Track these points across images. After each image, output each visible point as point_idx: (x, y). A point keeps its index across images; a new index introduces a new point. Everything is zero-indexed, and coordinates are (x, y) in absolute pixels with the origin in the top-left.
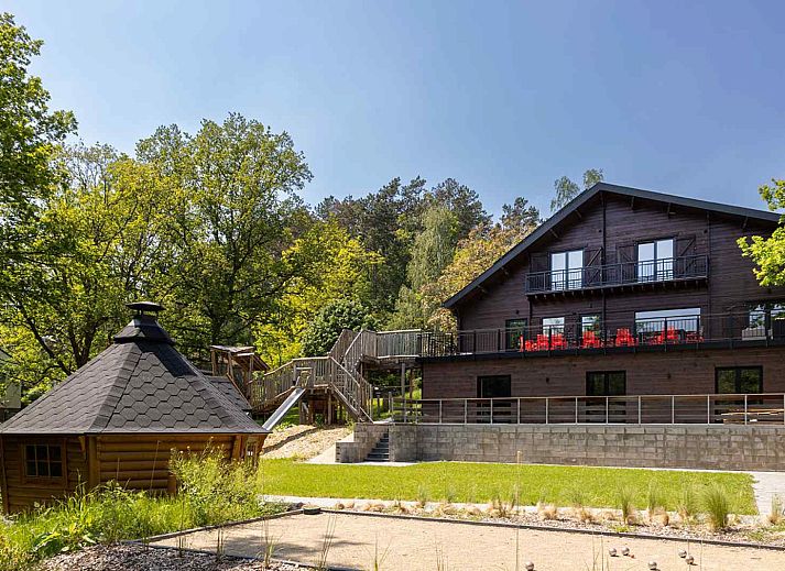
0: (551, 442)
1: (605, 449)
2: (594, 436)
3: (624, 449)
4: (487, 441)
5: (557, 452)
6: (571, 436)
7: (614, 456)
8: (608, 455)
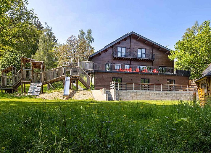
0: (150, 95)
1: (162, 97)
2: (160, 94)
3: (166, 97)
4: (133, 95)
5: (151, 97)
6: (154, 94)
7: (164, 98)
8: (163, 98)
